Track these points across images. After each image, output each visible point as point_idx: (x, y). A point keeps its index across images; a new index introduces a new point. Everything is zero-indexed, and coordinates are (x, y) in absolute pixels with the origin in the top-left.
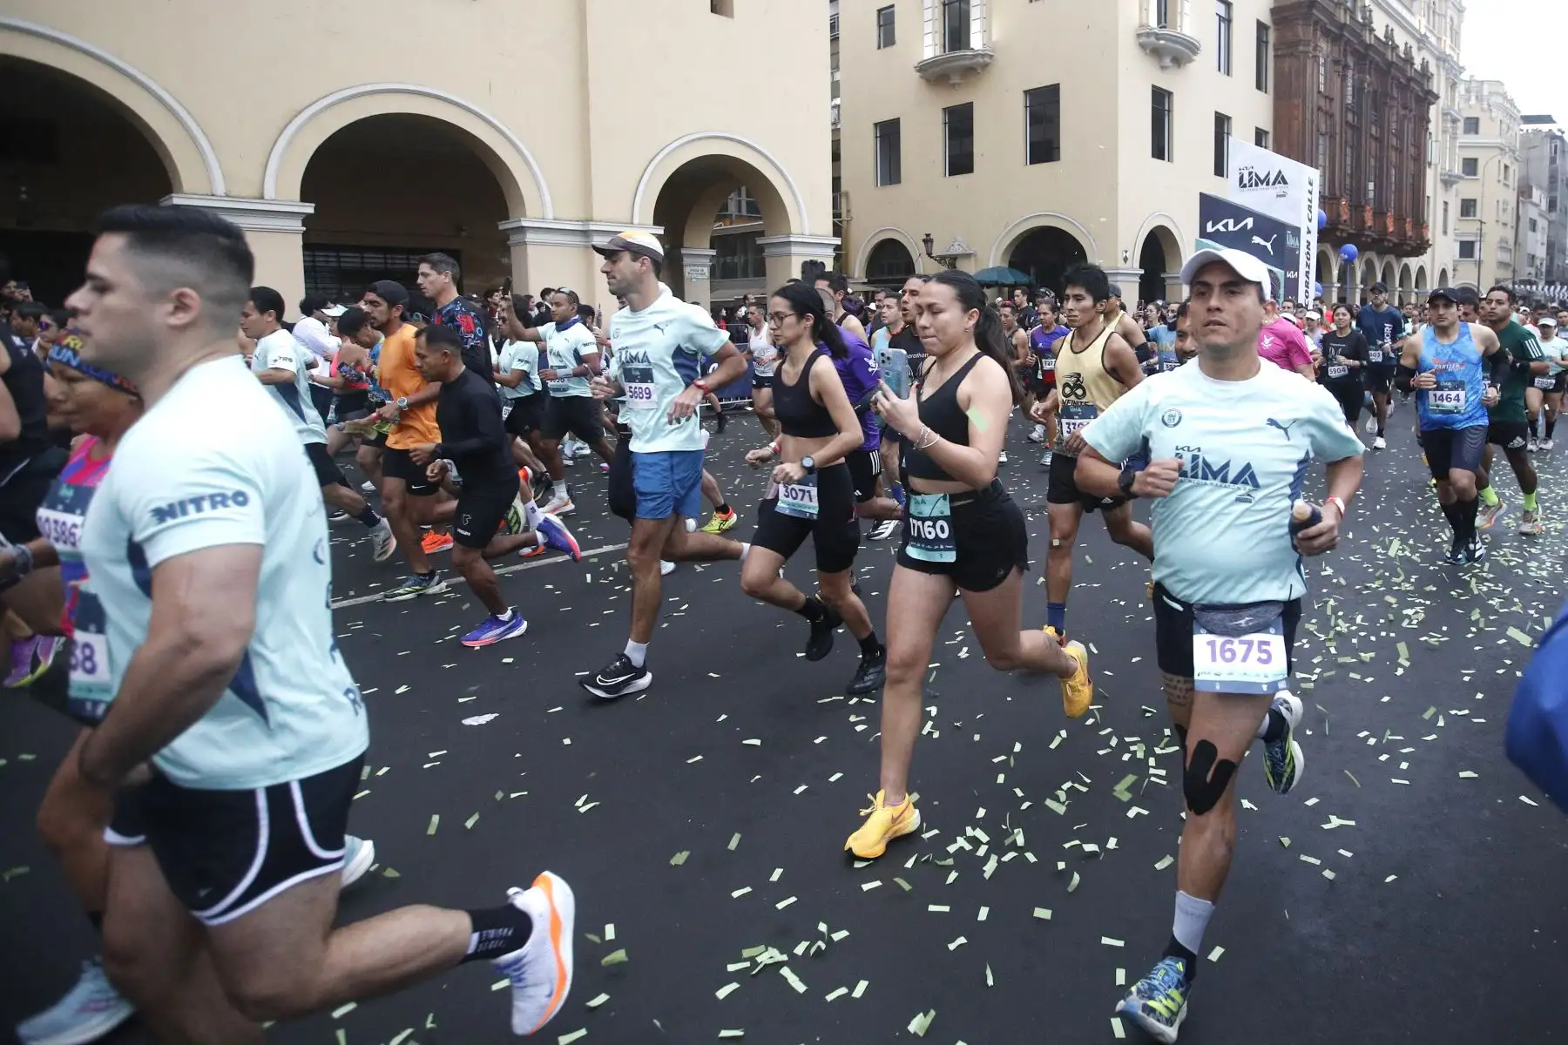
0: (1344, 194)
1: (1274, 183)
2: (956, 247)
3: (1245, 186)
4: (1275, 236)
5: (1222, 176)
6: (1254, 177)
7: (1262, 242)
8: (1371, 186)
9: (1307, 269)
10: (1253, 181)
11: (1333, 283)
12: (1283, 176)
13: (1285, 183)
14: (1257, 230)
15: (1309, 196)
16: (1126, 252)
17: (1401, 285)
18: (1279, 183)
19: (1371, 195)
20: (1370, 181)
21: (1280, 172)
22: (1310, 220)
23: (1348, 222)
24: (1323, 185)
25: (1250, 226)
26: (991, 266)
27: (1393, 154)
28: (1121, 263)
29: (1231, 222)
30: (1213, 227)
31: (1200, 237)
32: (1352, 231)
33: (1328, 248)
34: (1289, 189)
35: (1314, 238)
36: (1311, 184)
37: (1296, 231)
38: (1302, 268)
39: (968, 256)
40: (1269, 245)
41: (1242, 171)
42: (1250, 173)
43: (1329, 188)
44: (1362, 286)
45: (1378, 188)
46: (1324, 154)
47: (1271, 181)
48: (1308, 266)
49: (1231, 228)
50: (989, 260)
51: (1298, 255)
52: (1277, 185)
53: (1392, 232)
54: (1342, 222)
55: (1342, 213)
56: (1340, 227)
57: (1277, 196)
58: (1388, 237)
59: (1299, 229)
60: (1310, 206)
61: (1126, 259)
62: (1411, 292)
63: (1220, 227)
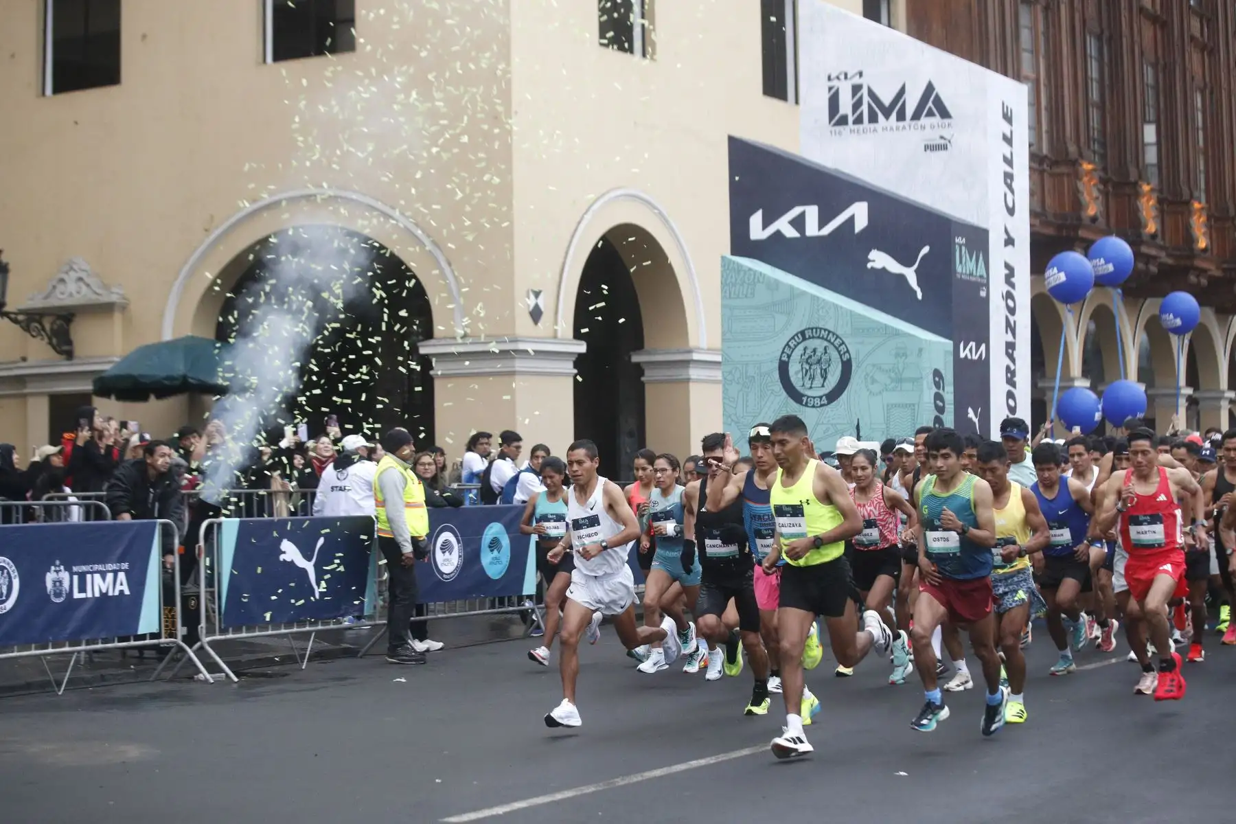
0: (1086, 152)
1: (916, 116)
2: (72, 287)
3: (843, 121)
4: (926, 250)
5: (783, 96)
6: (866, 99)
7: (894, 267)
8: (1150, 133)
9: (1010, 338)
10: (865, 108)
11: (1072, 379)
12: (937, 97)
13: (945, 114)
14: (876, 236)
15: (1006, 150)
16: (537, 294)
17: (1192, 380)
18: (930, 114)
19: (1151, 156)
20: (1145, 121)
21: (930, 88)
22: (1011, 211)
23: (1101, 222)
24: (1035, 127)
25: (861, 223)
26: (168, 336)
27: (1195, 61)
28: (523, 324)
29: (812, 213)
30: (765, 226)
31: (734, 252)
34: (958, 132)
35: (1021, 257)
36: (1008, 118)
37: (978, 239)
38: (998, 335)
39: (106, 309)
40: (910, 274)
41: (835, 83)
42: (856, 89)
43: (1050, 132)
45: (1167, 139)
46: (1035, 52)
47: (910, 111)
48: (1011, 328)
49: (812, 229)
50: (161, 315)
51: (986, 300)
52: (924, 120)
53: (1205, 250)
54: (1086, 221)
55: (1086, 198)
56: (1082, 232)
57: (927, 148)
58: (1198, 263)
59: (985, 233)
60: (1008, 177)
61: (536, 314)
62: (1220, 399)
63: (783, 226)
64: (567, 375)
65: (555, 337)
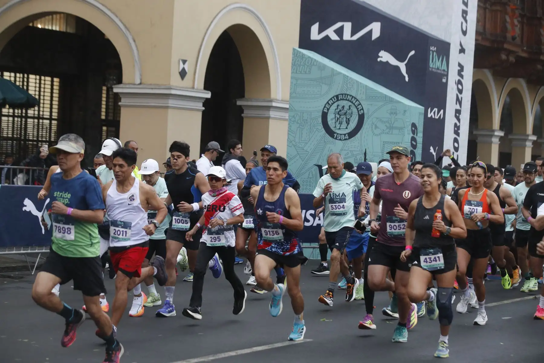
4: (412, 52)
7: (393, 61)
9: (458, 107)
11: (493, 131)
14: (385, 42)
16: (184, 62)
22: (464, 33)
23: (518, 40)
25: (376, 34)
28: (175, 80)
29: (348, 27)
30: (320, 32)
31: (300, 47)
32: (524, 55)
33: (488, 76)
35: (468, 60)
37: (444, 48)
38: (451, 105)
40: (403, 67)
44: (534, 138)
48: (459, 101)
49: (347, 36)
51: (446, 85)
54: (510, 39)
55: (510, 25)
56: (506, 46)
59: (448, 44)
60: (465, 13)
61: (183, 74)
63: (331, 33)
64: (198, 110)
65: (193, 88)
